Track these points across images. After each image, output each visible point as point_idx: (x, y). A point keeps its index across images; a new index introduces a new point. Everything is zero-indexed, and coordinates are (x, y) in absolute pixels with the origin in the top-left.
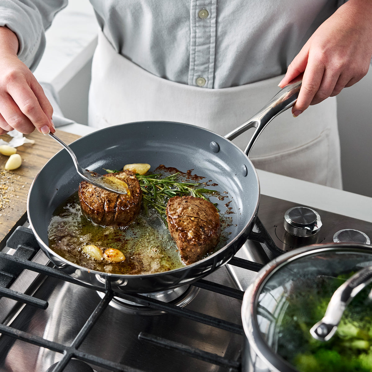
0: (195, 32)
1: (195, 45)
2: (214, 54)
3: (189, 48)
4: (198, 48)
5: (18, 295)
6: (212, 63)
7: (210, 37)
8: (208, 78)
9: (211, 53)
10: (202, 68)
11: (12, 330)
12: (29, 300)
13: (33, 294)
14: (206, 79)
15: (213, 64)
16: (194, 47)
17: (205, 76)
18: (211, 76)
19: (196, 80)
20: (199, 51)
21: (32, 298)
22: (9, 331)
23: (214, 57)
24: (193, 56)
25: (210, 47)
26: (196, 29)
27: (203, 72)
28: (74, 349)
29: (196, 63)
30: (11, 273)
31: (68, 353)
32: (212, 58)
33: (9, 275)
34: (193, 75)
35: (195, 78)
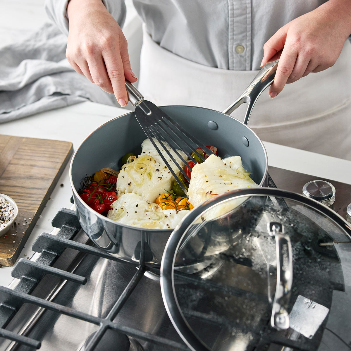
0: (233, 5)
1: (233, 17)
2: (251, 23)
3: (227, 19)
4: (236, 19)
5: (60, 272)
6: (249, 31)
7: (246, 8)
8: (246, 45)
9: (248, 23)
10: (240, 36)
11: (53, 305)
12: (69, 277)
13: (73, 271)
14: (245, 47)
15: (250, 33)
16: (232, 19)
17: (243, 44)
18: (249, 43)
19: (236, 48)
20: (237, 22)
21: (72, 275)
22: (51, 306)
23: (250, 26)
24: (232, 27)
25: (246, 17)
26: (233, 2)
27: (242, 40)
28: (110, 321)
29: (235, 33)
30: (55, 251)
31: (103, 325)
32: (249, 27)
33: (53, 253)
34: (233, 44)
35: (234, 46)
